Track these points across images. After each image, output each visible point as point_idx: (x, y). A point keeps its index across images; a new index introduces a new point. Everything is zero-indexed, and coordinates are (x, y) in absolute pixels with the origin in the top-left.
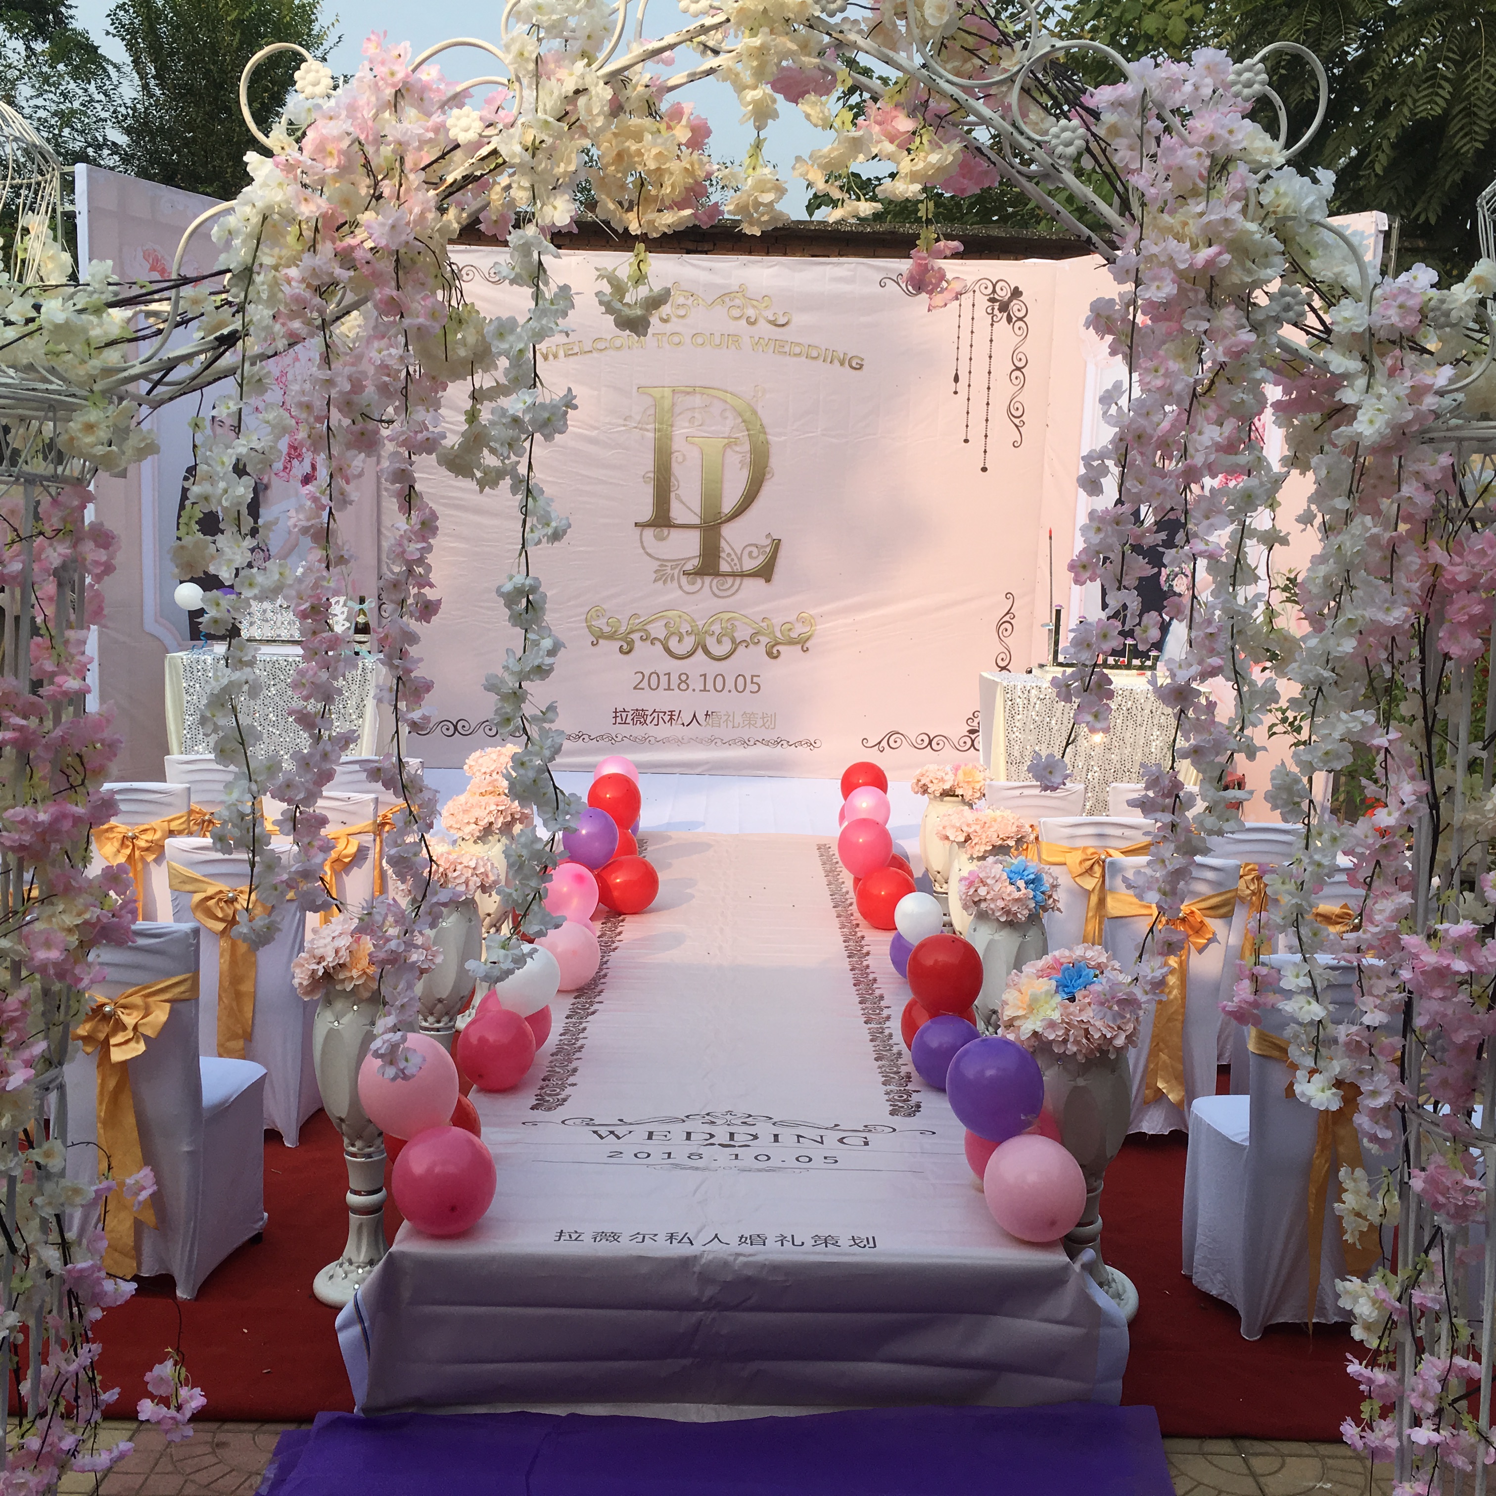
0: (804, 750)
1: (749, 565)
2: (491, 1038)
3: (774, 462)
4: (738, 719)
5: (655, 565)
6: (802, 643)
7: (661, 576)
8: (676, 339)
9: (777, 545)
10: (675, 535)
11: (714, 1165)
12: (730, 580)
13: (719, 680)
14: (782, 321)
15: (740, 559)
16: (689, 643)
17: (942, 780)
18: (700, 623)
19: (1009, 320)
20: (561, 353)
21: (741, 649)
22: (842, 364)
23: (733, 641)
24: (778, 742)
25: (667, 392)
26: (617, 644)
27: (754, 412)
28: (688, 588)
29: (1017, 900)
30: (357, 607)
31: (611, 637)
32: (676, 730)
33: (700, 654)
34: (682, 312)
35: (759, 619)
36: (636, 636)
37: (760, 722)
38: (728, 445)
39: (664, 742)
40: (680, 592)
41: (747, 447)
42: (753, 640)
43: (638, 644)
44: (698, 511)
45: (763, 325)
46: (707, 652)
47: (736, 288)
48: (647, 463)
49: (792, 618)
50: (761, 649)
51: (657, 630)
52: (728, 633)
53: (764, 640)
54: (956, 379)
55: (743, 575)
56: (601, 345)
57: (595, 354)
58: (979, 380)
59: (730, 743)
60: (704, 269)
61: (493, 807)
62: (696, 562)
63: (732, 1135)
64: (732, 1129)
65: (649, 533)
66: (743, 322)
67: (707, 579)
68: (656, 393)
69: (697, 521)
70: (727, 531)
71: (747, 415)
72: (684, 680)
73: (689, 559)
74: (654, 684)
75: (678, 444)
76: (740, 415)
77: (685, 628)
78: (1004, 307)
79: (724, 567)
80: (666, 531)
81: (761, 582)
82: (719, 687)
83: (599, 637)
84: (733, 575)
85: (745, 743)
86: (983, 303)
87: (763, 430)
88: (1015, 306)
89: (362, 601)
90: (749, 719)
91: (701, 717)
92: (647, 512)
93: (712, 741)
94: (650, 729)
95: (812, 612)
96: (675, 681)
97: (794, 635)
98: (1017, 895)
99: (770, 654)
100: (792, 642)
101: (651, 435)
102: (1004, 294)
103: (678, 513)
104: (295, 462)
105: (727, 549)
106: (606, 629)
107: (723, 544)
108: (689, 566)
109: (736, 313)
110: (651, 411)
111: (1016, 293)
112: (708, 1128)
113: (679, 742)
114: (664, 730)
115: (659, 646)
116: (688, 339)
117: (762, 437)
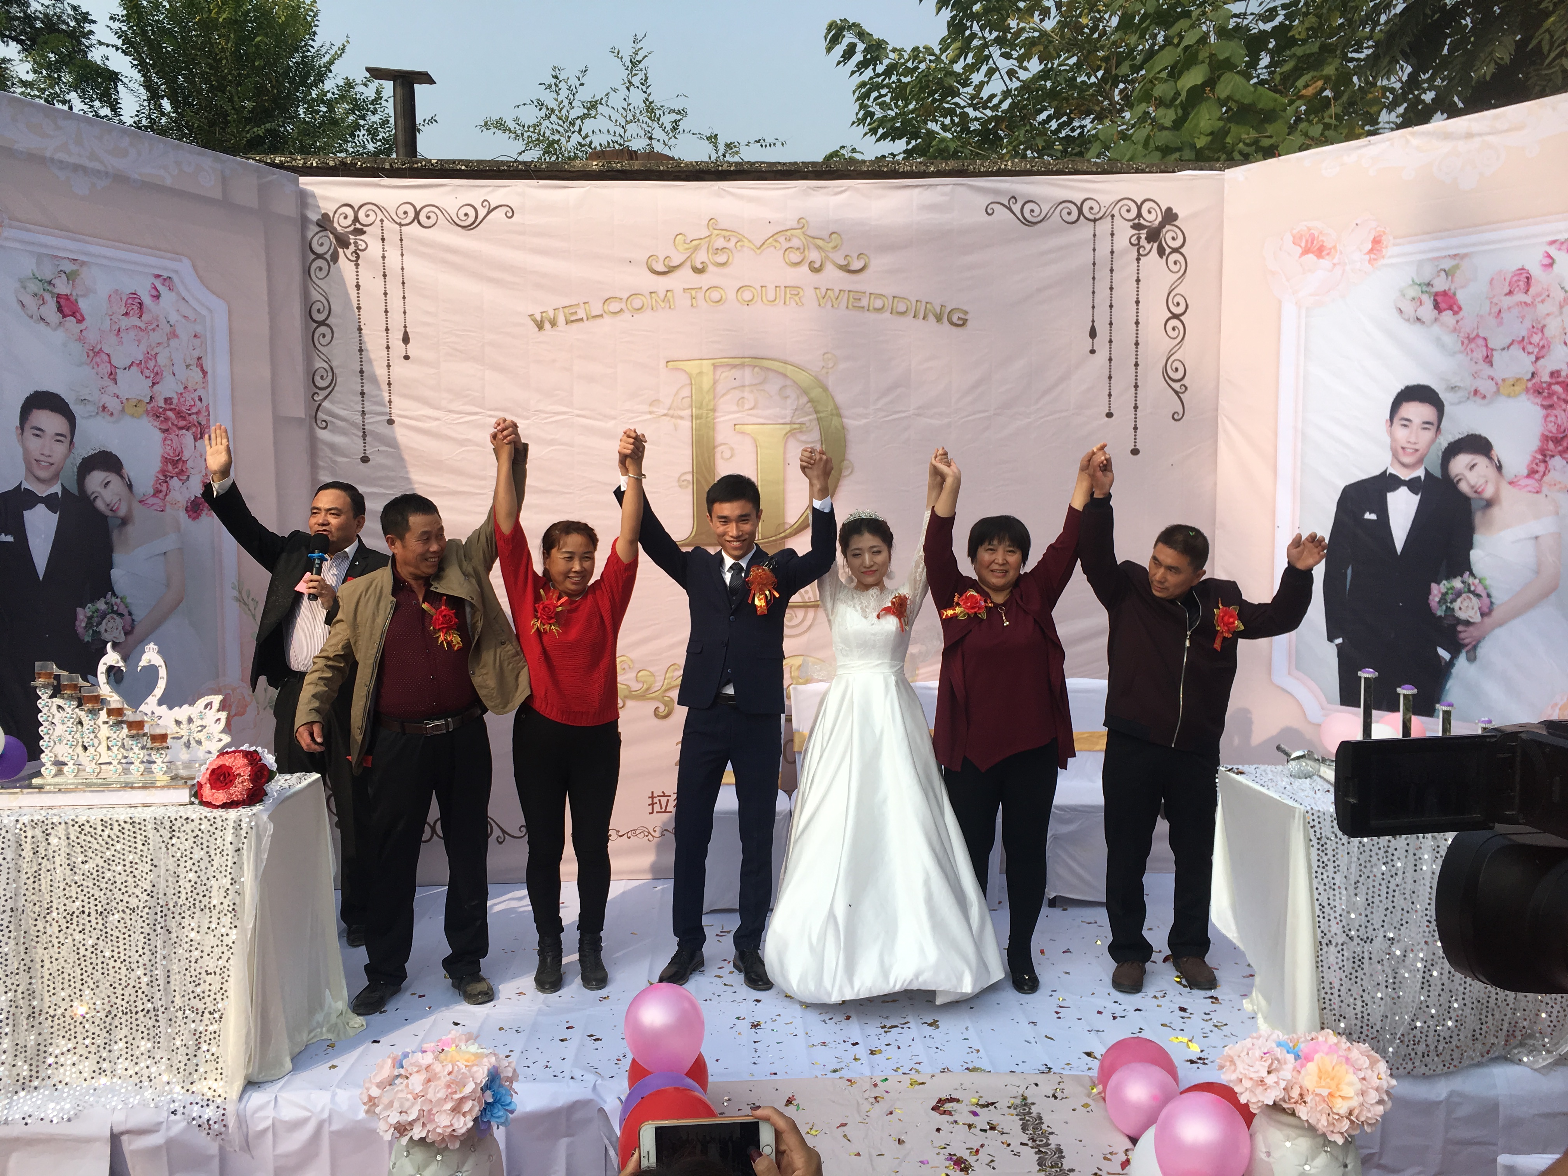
3: (854, 453)
8: (715, 295)
12: (800, 613)
14: (857, 265)
19: (1161, 252)
20: (560, 320)
22: (939, 319)
25: (707, 365)
26: (653, 705)
27: (825, 389)
31: (642, 698)
34: (722, 259)
38: (792, 434)
41: (815, 434)
45: (830, 269)
47: (794, 224)
48: (682, 461)
54: (1093, 334)
56: (614, 307)
57: (607, 320)
58: (1124, 333)
66: (805, 268)
68: (692, 367)
71: (816, 393)
75: (723, 433)
76: (805, 392)
78: (1154, 235)
84: (804, 606)
86: (1125, 233)
87: (837, 413)
88: (1168, 235)
92: (685, 527)
101: (686, 425)
102: (1153, 218)
104: (175, 483)
106: (636, 687)
109: (795, 257)
110: (686, 392)
111: (1170, 216)
116: (731, 295)
117: (835, 421)
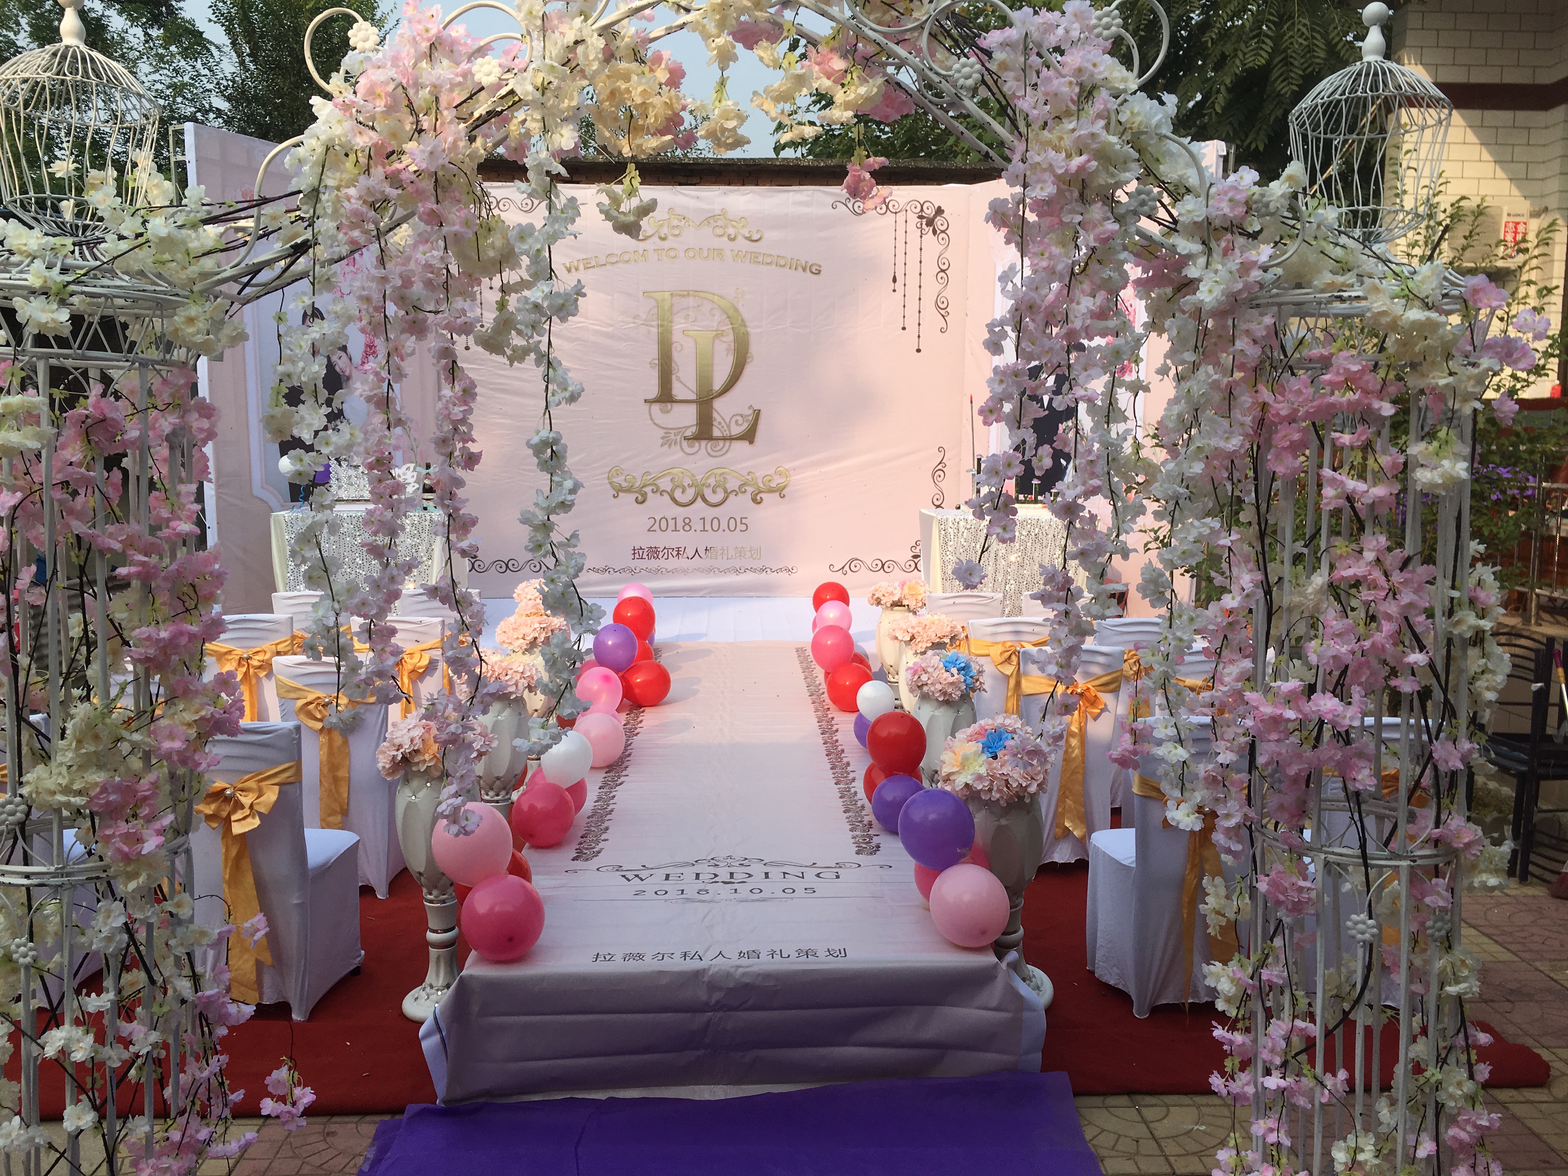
0: (784, 575)
1: (736, 430)
2: (539, 805)
3: (755, 349)
4: (732, 553)
5: (662, 432)
6: (780, 491)
7: (667, 441)
8: (672, 253)
9: (757, 414)
10: (677, 408)
11: (718, 897)
12: (721, 443)
13: (715, 522)
14: (755, 237)
15: (729, 426)
16: (690, 493)
17: (892, 594)
18: (699, 477)
19: (934, 232)
20: (581, 267)
21: (732, 497)
22: (804, 270)
23: (725, 491)
24: (763, 569)
25: (667, 295)
26: (635, 496)
27: (736, 310)
28: (689, 450)
29: (952, 684)
30: (425, 472)
31: (628, 490)
32: (683, 562)
33: (699, 502)
34: (676, 232)
35: (745, 473)
36: (648, 490)
37: (748, 554)
38: (717, 337)
39: (672, 572)
40: (681, 454)
41: (730, 337)
42: (741, 490)
43: (650, 495)
44: (694, 389)
45: (741, 241)
46: (705, 500)
47: (718, 212)
48: (653, 351)
49: (772, 472)
50: (748, 496)
51: (665, 484)
52: (721, 485)
53: (750, 489)
54: (894, 280)
55: (731, 439)
56: (614, 259)
57: (608, 267)
58: (913, 281)
59: (726, 571)
60: (693, 197)
61: (537, 625)
62: (694, 429)
63: (732, 874)
64: (732, 870)
65: (656, 407)
66: (725, 238)
67: (703, 443)
68: (658, 296)
69: (693, 397)
70: (718, 404)
71: (731, 312)
72: (687, 523)
73: (687, 427)
74: (664, 527)
75: (677, 337)
76: (724, 312)
77: (687, 481)
78: (930, 222)
79: (716, 433)
80: (669, 405)
81: (745, 444)
82: (715, 527)
83: (619, 490)
84: (724, 439)
85: (737, 571)
86: (913, 220)
87: (743, 323)
88: (938, 221)
89: (428, 466)
90: (740, 552)
91: (702, 552)
92: (653, 391)
93: (710, 570)
94: (662, 563)
95: (788, 466)
96: (680, 523)
97: (773, 485)
98: (951, 680)
99: (754, 500)
100: (771, 491)
101: (655, 330)
102: (929, 212)
103: (679, 391)
104: (371, 358)
105: (718, 419)
106: (624, 484)
107: (715, 415)
108: (689, 433)
109: (719, 231)
110: (655, 311)
111: (939, 211)
112: (713, 870)
113: (685, 572)
114: (673, 563)
115: (666, 497)
116: (682, 254)
117: (742, 330)
